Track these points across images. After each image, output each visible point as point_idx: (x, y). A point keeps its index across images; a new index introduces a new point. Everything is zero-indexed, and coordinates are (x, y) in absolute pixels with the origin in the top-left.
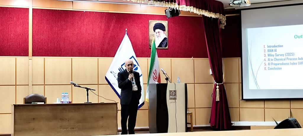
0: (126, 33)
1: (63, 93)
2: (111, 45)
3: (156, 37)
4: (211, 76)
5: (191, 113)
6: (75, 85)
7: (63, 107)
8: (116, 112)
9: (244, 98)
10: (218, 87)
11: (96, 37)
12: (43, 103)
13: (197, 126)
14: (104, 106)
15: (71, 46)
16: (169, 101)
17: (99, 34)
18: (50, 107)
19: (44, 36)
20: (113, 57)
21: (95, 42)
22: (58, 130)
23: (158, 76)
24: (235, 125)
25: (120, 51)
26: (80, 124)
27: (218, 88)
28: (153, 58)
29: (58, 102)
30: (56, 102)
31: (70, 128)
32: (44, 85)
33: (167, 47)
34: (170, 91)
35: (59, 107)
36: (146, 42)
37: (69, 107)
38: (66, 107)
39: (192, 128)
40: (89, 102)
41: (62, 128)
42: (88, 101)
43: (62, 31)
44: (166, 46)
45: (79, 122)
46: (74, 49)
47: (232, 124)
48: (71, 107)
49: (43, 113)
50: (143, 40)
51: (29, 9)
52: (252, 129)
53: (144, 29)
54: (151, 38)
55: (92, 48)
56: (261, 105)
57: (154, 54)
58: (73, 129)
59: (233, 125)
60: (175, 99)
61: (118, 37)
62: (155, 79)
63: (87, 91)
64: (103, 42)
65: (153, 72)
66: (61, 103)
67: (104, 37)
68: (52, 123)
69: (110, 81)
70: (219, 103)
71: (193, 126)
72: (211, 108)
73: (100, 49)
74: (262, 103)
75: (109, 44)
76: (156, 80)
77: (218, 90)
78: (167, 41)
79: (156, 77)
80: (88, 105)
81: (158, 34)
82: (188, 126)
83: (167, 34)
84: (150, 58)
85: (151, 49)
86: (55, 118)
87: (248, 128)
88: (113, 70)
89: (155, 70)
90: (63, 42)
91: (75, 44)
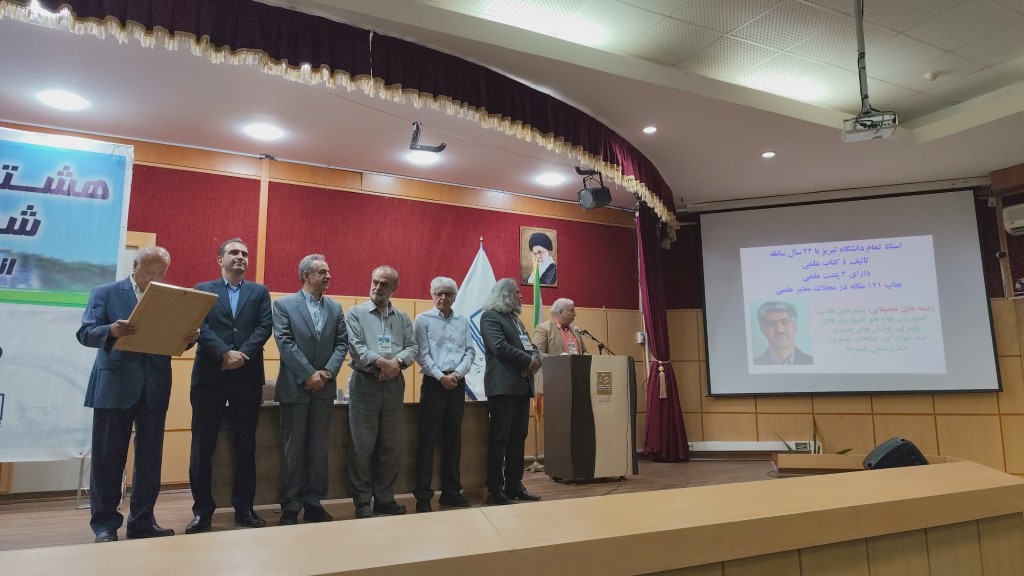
0: (481, 245)
4: (640, 346)
9: (713, 392)
10: (661, 368)
16: (595, 398)
17: (417, 249)
24: (695, 450)
27: (663, 371)
34: (599, 374)
36: (514, 271)
44: (553, 282)
47: (689, 446)
50: (508, 266)
51: (259, 181)
53: (510, 244)
54: (524, 263)
60: (609, 392)
61: (459, 257)
64: (425, 266)
67: (427, 257)
70: (666, 402)
74: (752, 402)
77: (662, 374)
78: (556, 272)
81: (538, 256)
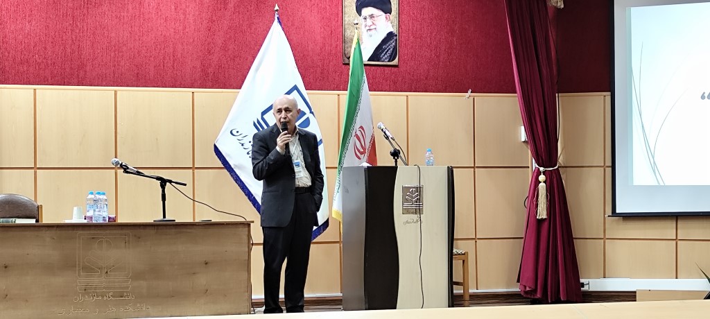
0: (276, 16)
1: (92, 194)
2: (230, 52)
3: (364, 30)
4: (524, 145)
5: (464, 254)
6: (126, 169)
7: (92, 232)
8: (247, 249)
9: (617, 212)
10: (542, 178)
11: (187, 30)
12: (33, 221)
13: (481, 290)
14: (211, 230)
15: (113, 54)
16: (400, 219)
17: (195, 21)
18: (53, 232)
19: (34, 23)
20: (237, 89)
21: (185, 44)
22: (76, 299)
23: (368, 145)
24: (592, 289)
25: (257, 70)
26: (142, 282)
27: (545, 182)
28: (354, 93)
29: (76, 219)
30: (72, 219)
31: (110, 294)
32: (35, 168)
33: (395, 62)
34: (405, 189)
35: (80, 232)
36: (334, 45)
37: (108, 232)
38: (99, 232)
39: (467, 298)
40: (168, 218)
41: (88, 294)
42: (164, 217)
43: (85, 11)
44: (392, 58)
45: (137, 276)
46: (122, 63)
47: (583, 285)
48: (115, 232)
49: (34, 249)
50: (324, 38)
52: (642, 300)
53: (328, 7)
54: (348, 33)
55: (174, 61)
56: (668, 229)
57: (359, 81)
58: (121, 297)
59: (586, 288)
60: (419, 211)
61: (253, 29)
62: (361, 153)
63: (163, 186)
64: (207, 43)
65: (354, 134)
66: (85, 221)
67: (209, 30)
68: (59, 281)
69: (227, 159)
70: (546, 224)
71: (471, 291)
72: (523, 240)
73: (198, 64)
74: (672, 224)
75: (225, 48)
76: (362, 156)
77: (542, 186)
78: (396, 43)
79: (364, 149)
80: (165, 227)
81: (369, 22)
82: (455, 292)
83: (396, 22)
84: (347, 93)
85: (349, 64)
86: (68, 265)
87: (630, 296)
88: (237, 127)
89: (361, 127)
90: (89, 43)
91: (125, 48)
